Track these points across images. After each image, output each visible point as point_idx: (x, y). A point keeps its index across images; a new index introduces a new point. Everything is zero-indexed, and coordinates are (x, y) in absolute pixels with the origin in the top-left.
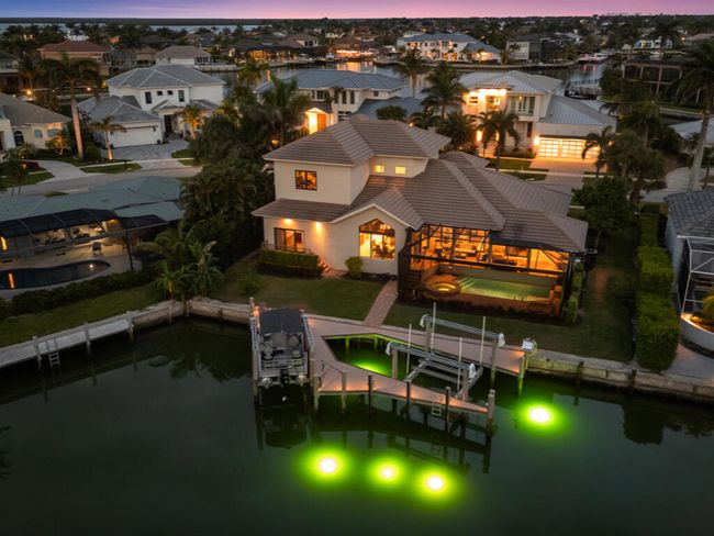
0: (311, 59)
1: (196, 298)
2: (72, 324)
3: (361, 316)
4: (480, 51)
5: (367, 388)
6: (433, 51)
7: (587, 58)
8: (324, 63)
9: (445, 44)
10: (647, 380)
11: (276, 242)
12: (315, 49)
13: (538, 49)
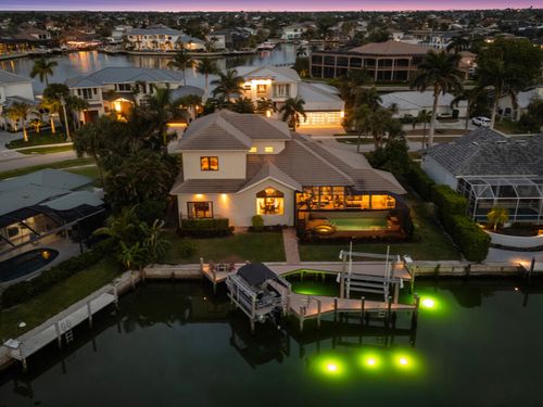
0: (49, 50)
1: (149, 266)
2: (64, 305)
3: (282, 258)
4: (190, 42)
6: (153, 42)
7: (262, 46)
8: (60, 53)
9: (162, 37)
10: (476, 269)
11: (188, 213)
12: (48, 41)
13: (231, 41)
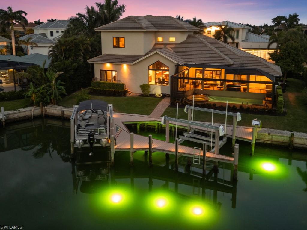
1: (49, 106)
3: (148, 114)
5: (148, 146)
11: (101, 78)
